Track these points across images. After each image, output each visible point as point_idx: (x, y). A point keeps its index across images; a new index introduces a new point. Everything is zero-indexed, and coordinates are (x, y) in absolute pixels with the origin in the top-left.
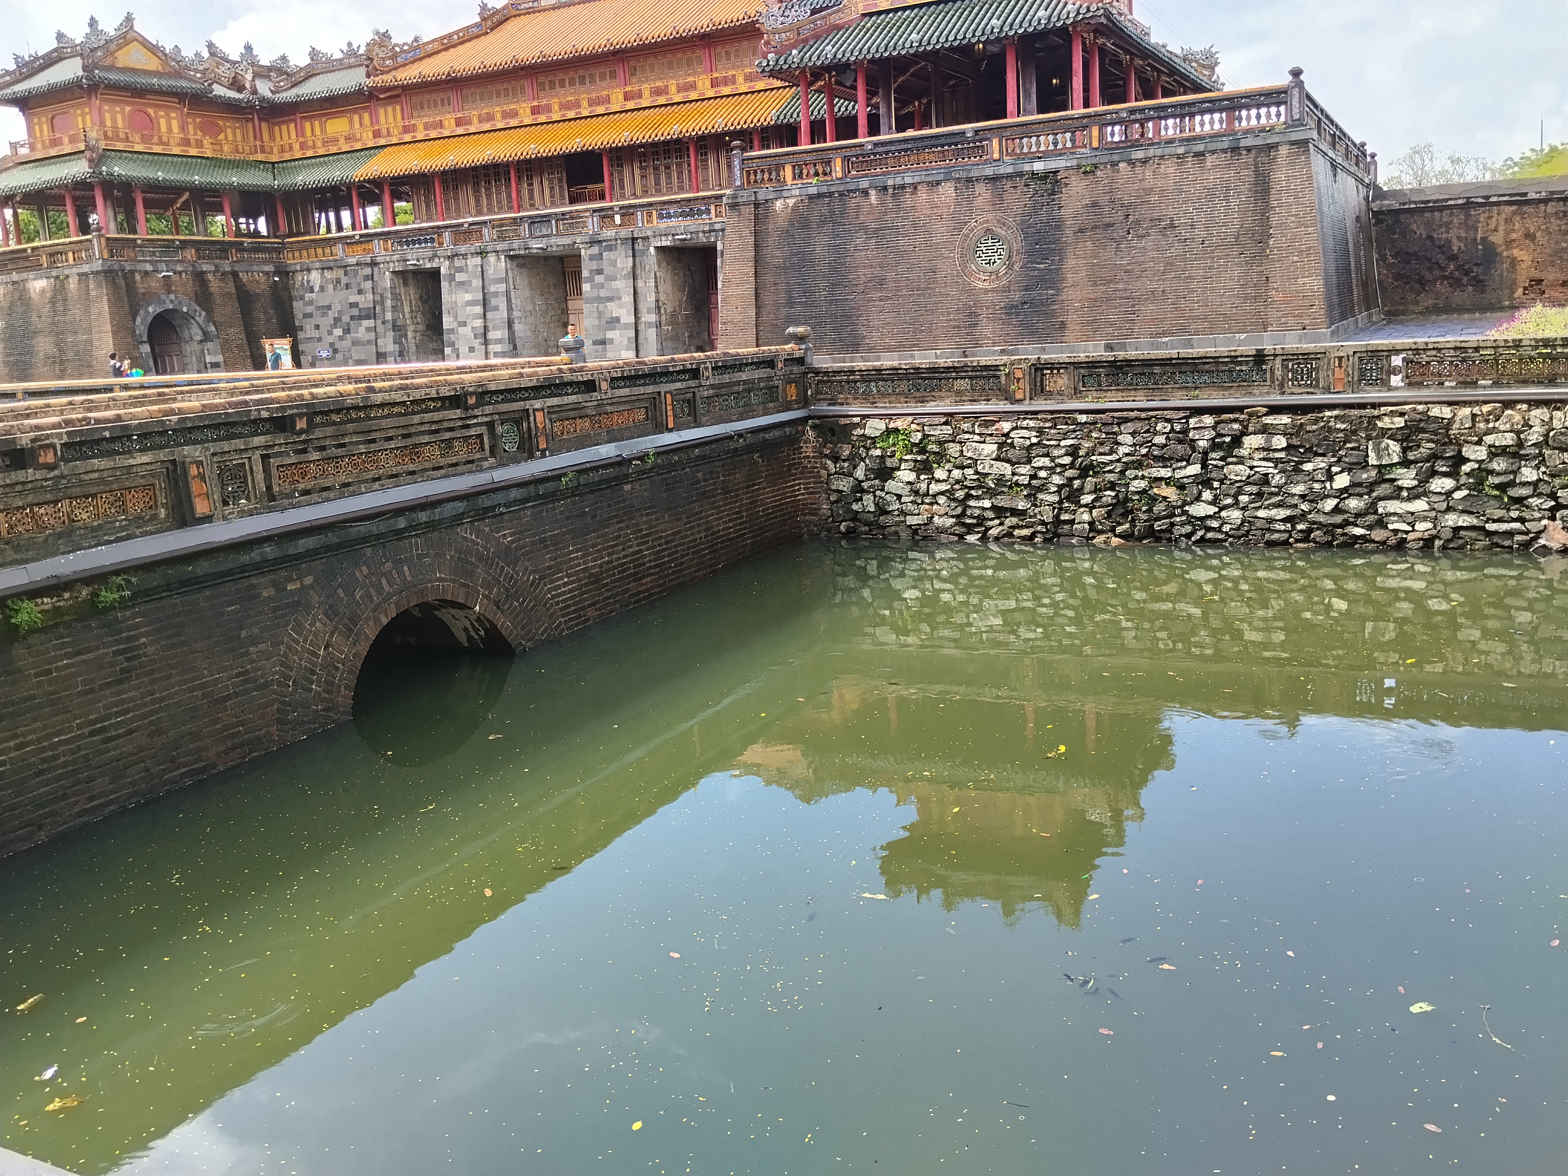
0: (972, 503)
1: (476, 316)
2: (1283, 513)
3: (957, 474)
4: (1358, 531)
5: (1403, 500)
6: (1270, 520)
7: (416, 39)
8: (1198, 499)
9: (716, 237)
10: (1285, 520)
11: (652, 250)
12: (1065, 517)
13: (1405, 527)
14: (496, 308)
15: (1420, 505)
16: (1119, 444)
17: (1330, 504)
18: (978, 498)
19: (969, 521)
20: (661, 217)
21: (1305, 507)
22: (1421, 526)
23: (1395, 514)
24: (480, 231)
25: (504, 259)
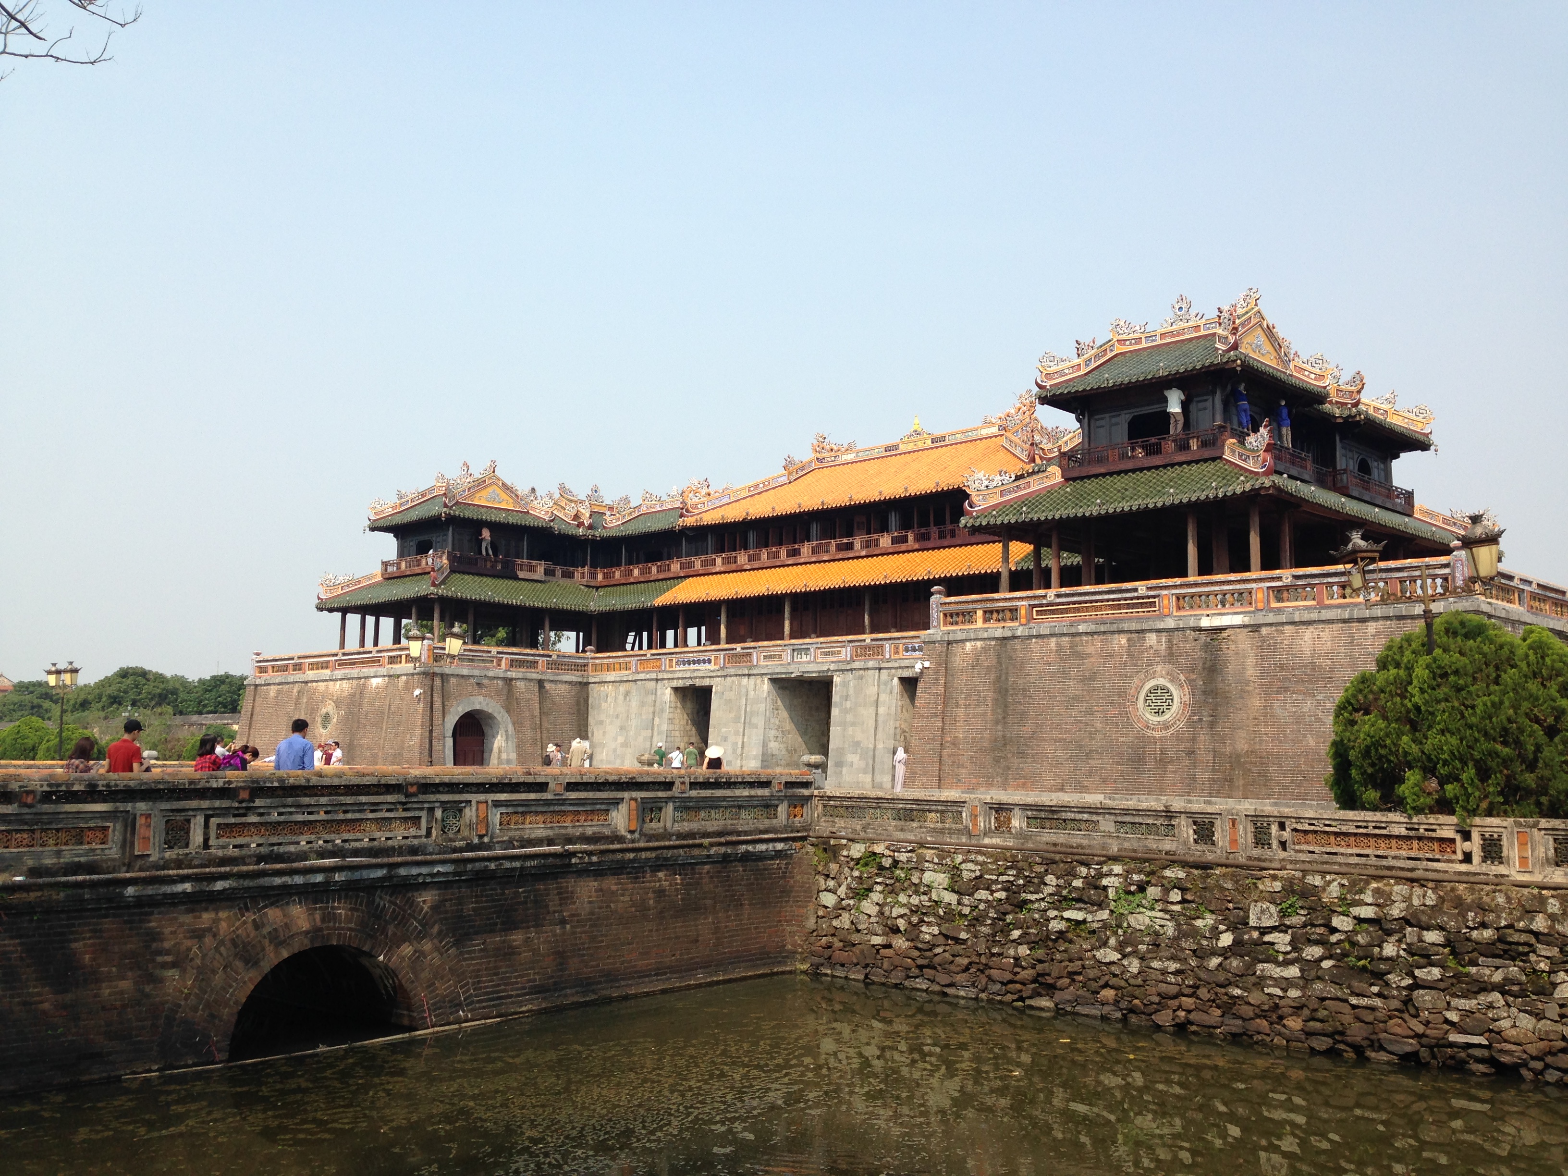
0: (924, 929)
2: (1173, 966)
3: (915, 900)
4: (1237, 992)
5: (1279, 964)
6: (1164, 972)
8: (1105, 944)
10: (1177, 973)
11: (896, 681)
12: (995, 950)
13: (1279, 992)
14: (755, 725)
15: (1293, 971)
16: (1045, 884)
17: (1215, 961)
18: (929, 924)
19: (920, 945)
20: (907, 650)
21: (1193, 963)
22: (1294, 993)
23: (1271, 977)
24: (750, 655)
25: (767, 681)
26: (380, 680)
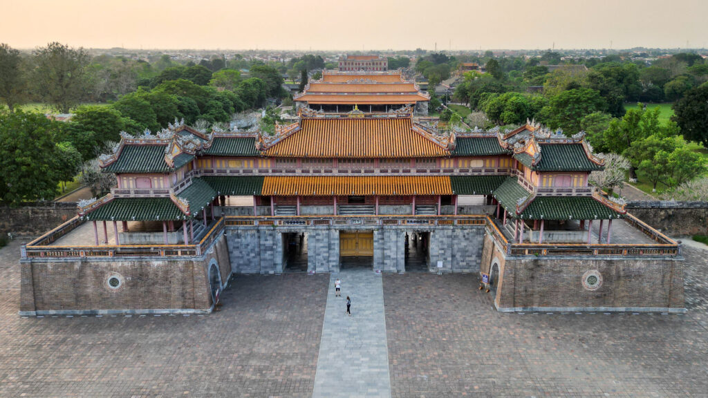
1: (325, 252)
9: (431, 231)
11: (404, 233)
14: (334, 249)
20: (408, 222)
25: (338, 231)
26: (160, 263)
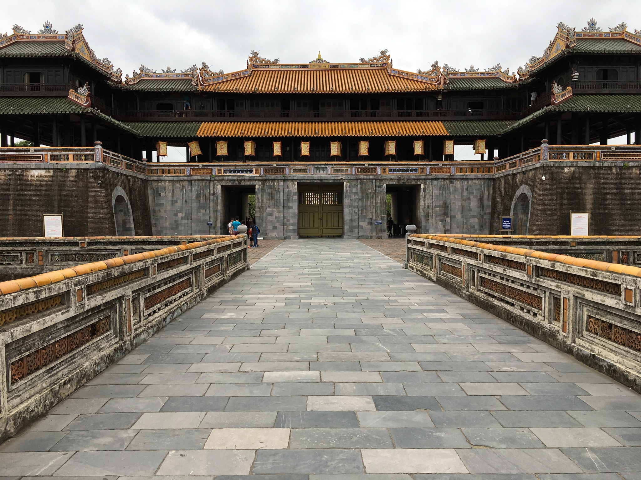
1: (278, 211)
7: (221, 73)
9: (422, 183)
11: (385, 186)
14: (292, 208)
20: (390, 170)
24: (283, 169)
25: (296, 184)
26: (43, 172)
